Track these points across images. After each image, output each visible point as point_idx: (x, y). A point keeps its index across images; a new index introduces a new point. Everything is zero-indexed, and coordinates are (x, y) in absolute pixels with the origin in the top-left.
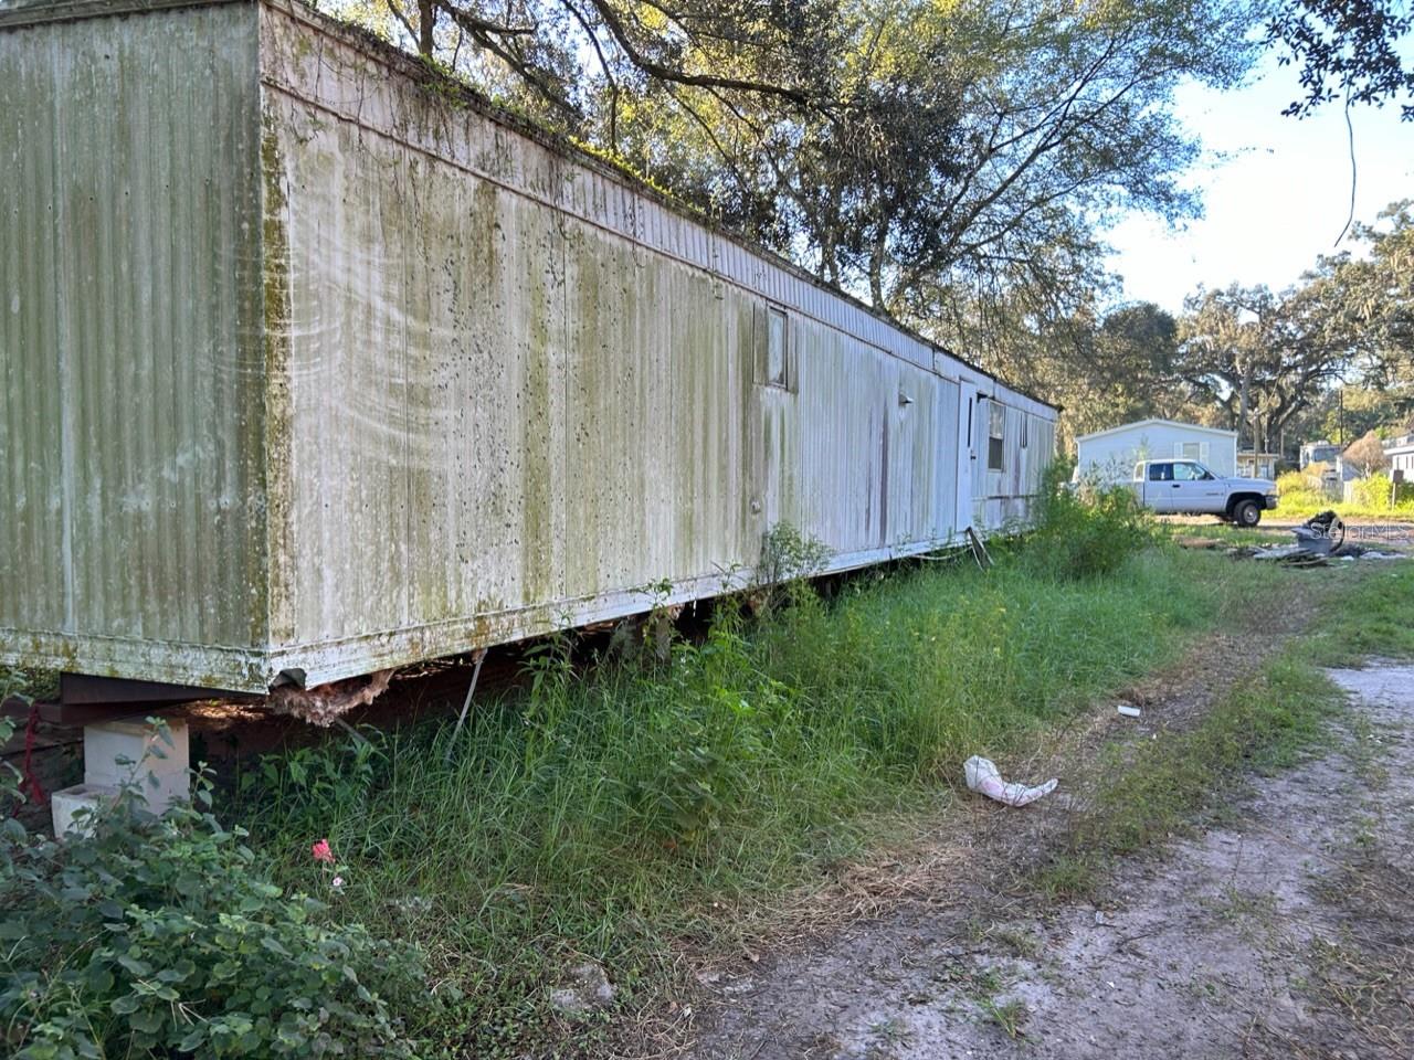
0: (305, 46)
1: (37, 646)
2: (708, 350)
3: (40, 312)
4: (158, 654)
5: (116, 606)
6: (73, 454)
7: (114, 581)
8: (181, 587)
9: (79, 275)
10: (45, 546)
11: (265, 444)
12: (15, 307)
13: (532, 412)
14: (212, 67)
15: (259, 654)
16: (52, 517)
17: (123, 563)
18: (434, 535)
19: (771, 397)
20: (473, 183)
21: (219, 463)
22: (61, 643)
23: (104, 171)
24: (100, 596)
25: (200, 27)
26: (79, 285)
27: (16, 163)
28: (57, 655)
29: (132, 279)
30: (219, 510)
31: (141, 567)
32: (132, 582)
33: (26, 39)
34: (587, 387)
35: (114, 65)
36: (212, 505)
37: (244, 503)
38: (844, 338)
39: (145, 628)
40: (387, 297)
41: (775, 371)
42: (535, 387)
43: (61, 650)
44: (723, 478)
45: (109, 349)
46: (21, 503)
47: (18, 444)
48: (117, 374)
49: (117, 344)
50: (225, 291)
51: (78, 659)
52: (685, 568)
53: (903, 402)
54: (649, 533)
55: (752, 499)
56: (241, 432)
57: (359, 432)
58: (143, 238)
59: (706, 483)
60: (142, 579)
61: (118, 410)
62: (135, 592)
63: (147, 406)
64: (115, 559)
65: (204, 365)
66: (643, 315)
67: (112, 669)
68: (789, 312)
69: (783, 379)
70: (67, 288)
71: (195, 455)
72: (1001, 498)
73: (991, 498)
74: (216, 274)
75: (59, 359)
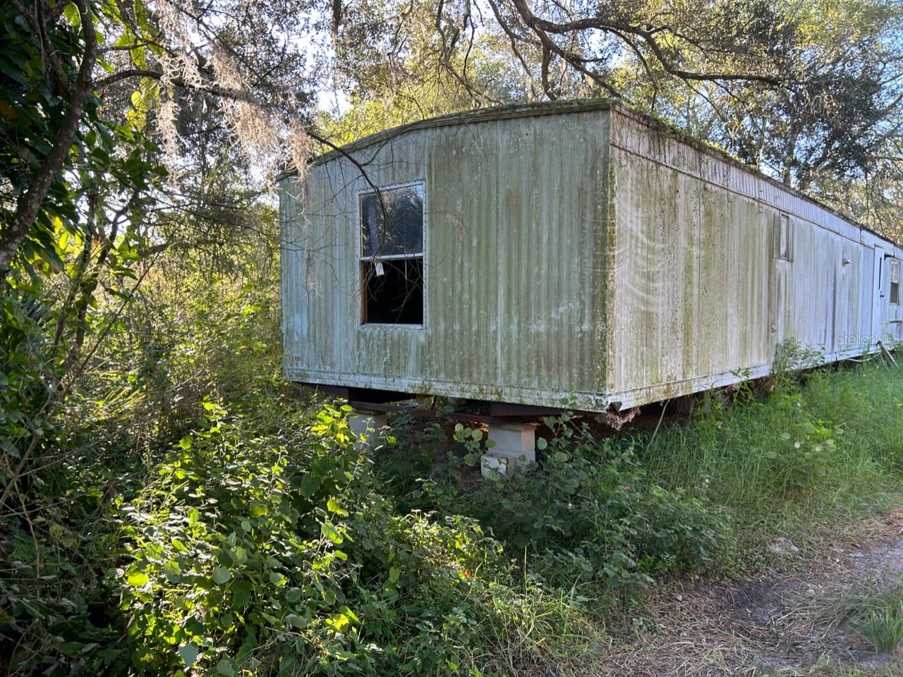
0: (622, 124)
1: (481, 390)
2: (754, 241)
3: (488, 245)
4: (545, 395)
5: (524, 373)
6: (503, 307)
7: (523, 362)
8: (559, 364)
9: (509, 228)
10: (487, 347)
11: (606, 302)
12: (475, 243)
13: (687, 281)
14: (585, 138)
15: (601, 395)
16: (491, 335)
17: (528, 354)
18: (654, 344)
19: (781, 265)
20: (670, 172)
21: (582, 311)
22: (494, 389)
23: (524, 185)
24: (515, 368)
25: (579, 120)
26: (509, 234)
27: (477, 181)
28: (491, 394)
29: (538, 231)
30: (581, 331)
31: (538, 356)
32: (533, 362)
33: (483, 127)
34: (706, 267)
35: (532, 138)
36: (577, 329)
37: (595, 328)
38: (815, 227)
39: (539, 383)
40: (642, 232)
41: (783, 250)
42: (688, 269)
43: (494, 392)
44: (760, 313)
45: (524, 261)
46: (475, 328)
47: (474, 303)
48: (528, 272)
49: (529, 260)
50: (588, 236)
51: (503, 396)
52: (743, 362)
53: (845, 263)
54: (729, 343)
55: (772, 324)
56: (593, 298)
57: (633, 295)
58: (544, 214)
59: (752, 317)
60: (538, 362)
61: (528, 288)
62: (534, 367)
63: (544, 286)
64: (524, 353)
65: (575, 268)
66: (729, 227)
67: (521, 400)
68: (789, 216)
69: (787, 254)
70: (503, 236)
71: (569, 307)
72: (897, 322)
73: (892, 322)
74: (583, 228)
75: (497, 266)
